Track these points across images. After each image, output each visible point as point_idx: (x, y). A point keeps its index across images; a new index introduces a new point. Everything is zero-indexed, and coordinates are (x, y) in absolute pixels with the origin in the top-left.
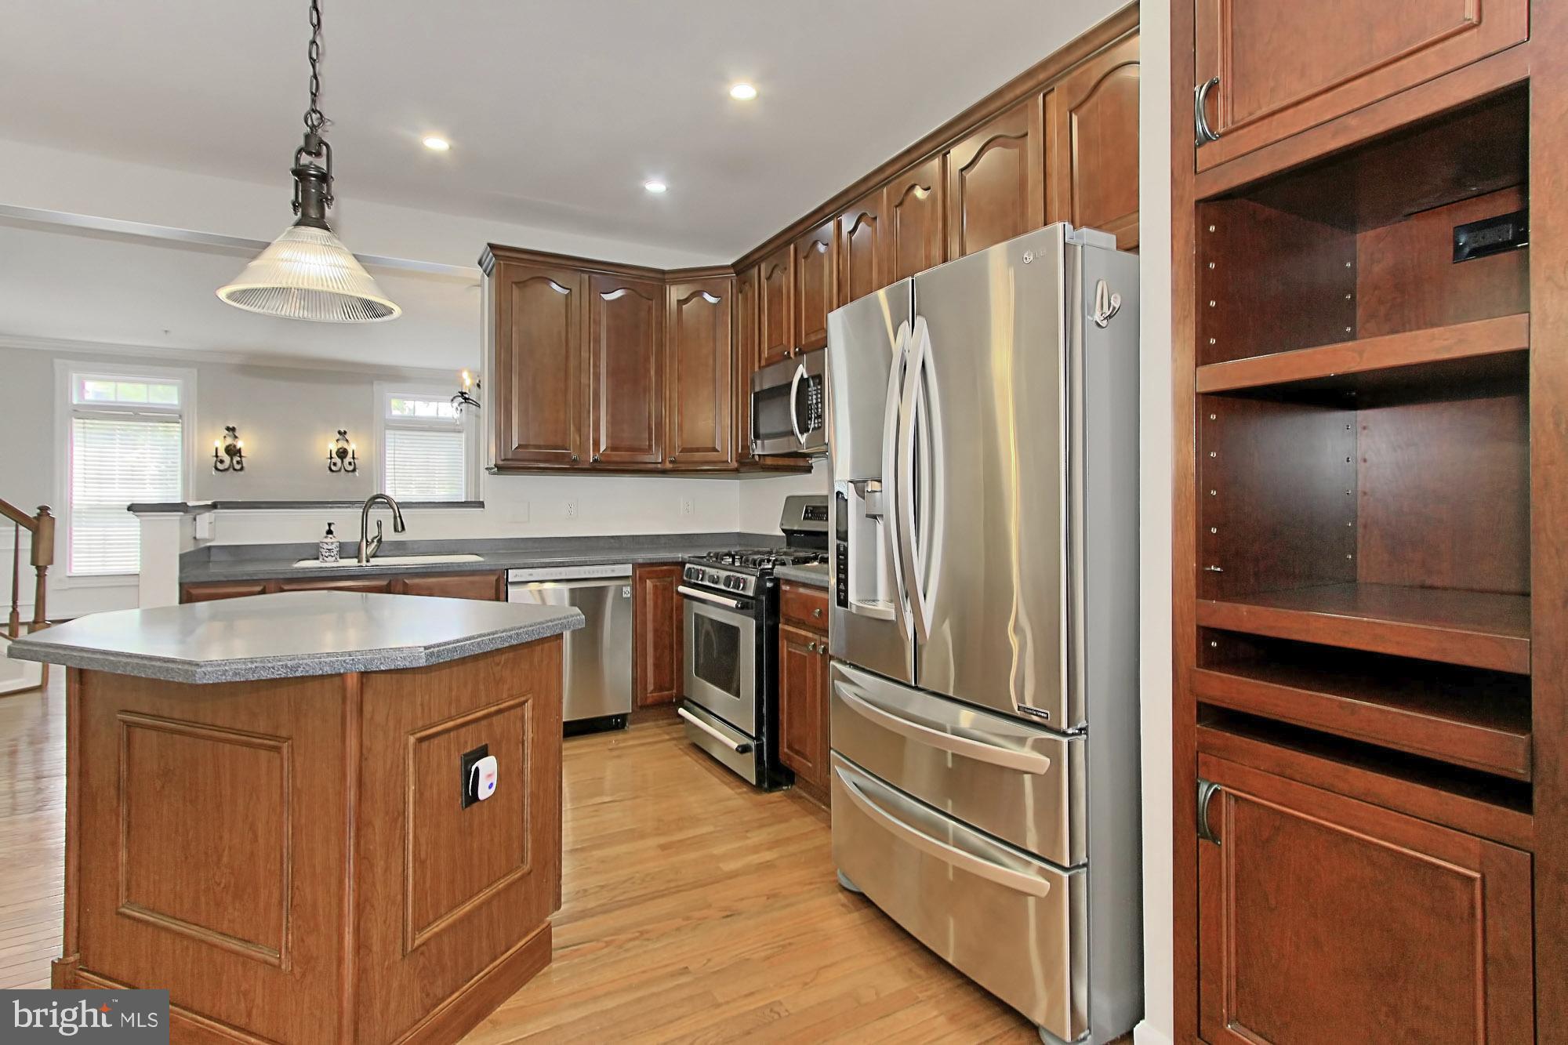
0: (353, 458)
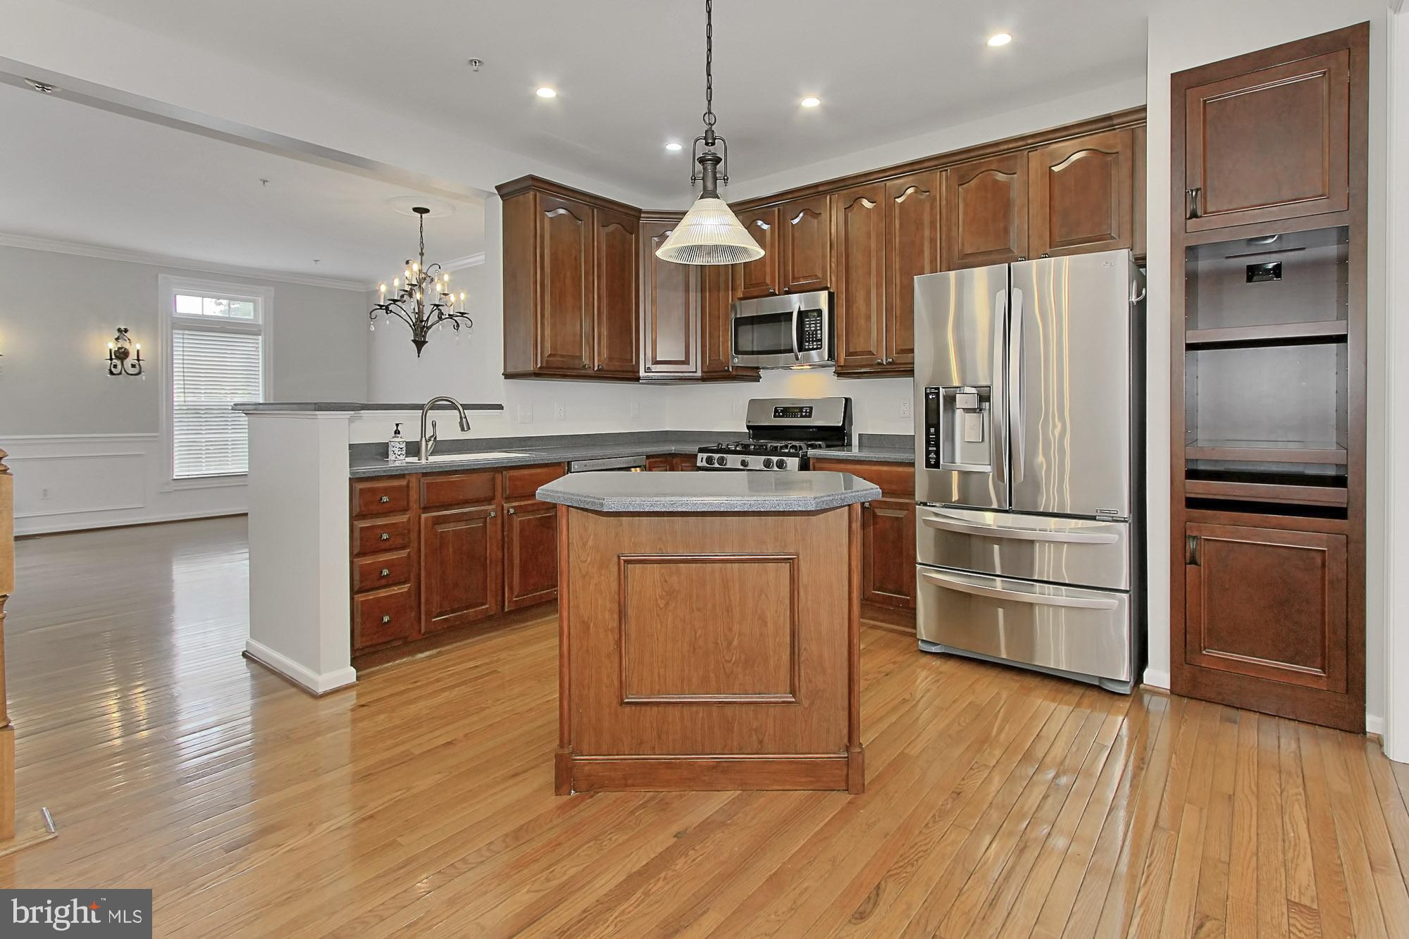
0: (138, 360)
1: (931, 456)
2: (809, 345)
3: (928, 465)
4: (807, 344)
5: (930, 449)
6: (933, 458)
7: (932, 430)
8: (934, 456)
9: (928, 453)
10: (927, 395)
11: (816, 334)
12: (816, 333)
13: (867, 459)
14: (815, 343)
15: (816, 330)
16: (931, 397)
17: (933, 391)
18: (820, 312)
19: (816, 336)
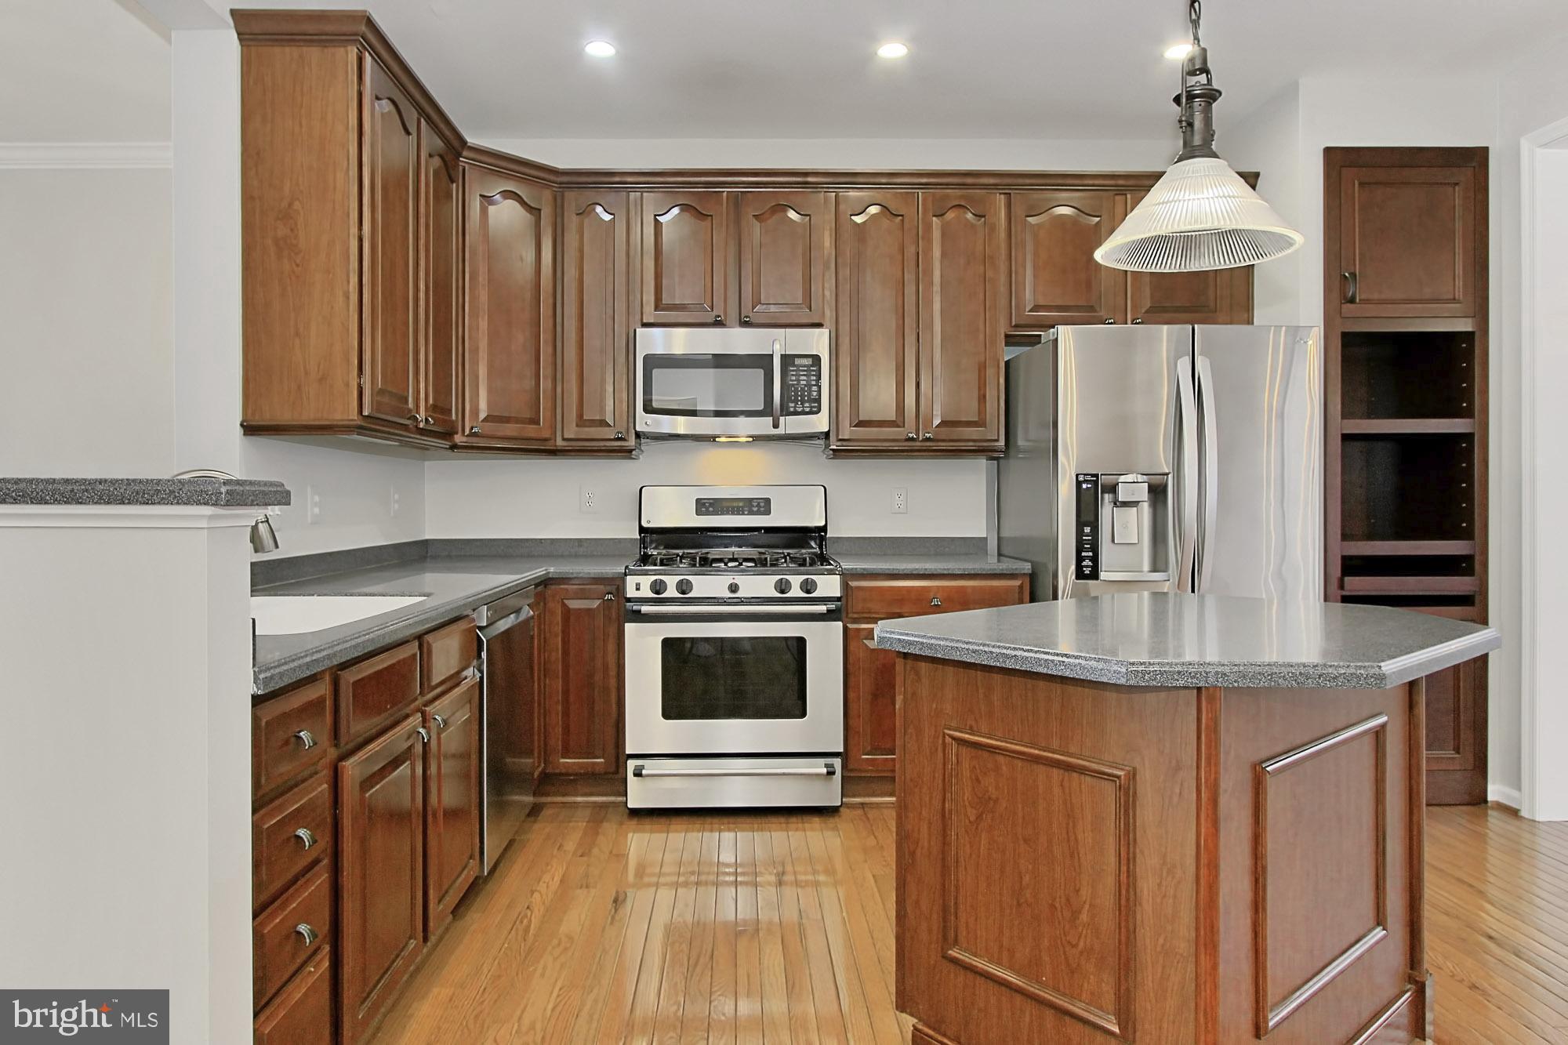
1: (1084, 563)
2: (795, 407)
3: (1080, 575)
4: (793, 405)
5: (1084, 554)
6: (1087, 566)
7: (1087, 530)
8: (1090, 564)
9: (1080, 559)
10: (1079, 484)
11: (810, 392)
12: (810, 389)
13: (945, 572)
14: (807, 405)
15: (809, 386)
16: (1085, 486)
17: (1089, 478)
18: (817, 359)
19: (810, 394)
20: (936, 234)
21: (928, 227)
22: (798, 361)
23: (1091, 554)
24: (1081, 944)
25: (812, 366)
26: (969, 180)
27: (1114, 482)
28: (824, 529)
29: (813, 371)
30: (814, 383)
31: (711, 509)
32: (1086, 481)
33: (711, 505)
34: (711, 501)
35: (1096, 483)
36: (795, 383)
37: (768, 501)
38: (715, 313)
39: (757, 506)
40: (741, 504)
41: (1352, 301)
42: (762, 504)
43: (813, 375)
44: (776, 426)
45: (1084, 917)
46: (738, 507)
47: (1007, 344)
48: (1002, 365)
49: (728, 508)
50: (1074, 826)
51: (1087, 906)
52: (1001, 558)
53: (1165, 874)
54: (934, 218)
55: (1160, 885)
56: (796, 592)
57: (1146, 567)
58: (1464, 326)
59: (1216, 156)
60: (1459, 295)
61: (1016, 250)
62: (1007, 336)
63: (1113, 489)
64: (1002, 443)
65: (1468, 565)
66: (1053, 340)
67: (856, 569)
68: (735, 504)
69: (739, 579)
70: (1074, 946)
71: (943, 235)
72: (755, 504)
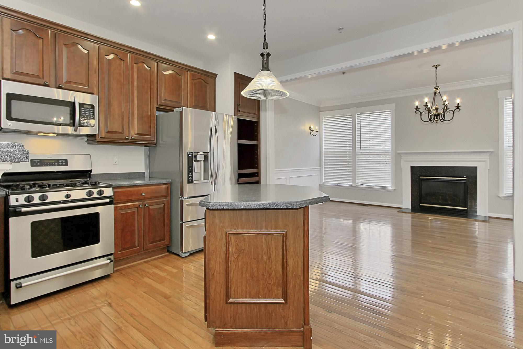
1: (190, 178)
3: (189, 182)
5: (189, 176)
6: (190, 179)
7: (190, 168)
9: (188, 177)
10: (188, 155)
13: (146, 184)
16: (190, 156)
17: (191, 153)
18: (93, 107)
20: (135, 70)
21: (133, 67)
22: (85, 106)
23: (191, 176)
24: (272, 283)
25: (91, 109)
26: (146, 55)
27: (196, 155)
28: (91, 171)
29: (91, 111)
30: (92, 115)
31: (39, 164)
32: (190, 154)
33: (38, 162)
34: (39, 160)
35: (192, 155)
36: (84, 114)
37: (66, 160)
38: (44, 81)
39: (61, 162)
40: (53, 162)
41: (239, 111)
42: (64, 162)
43: (91, 112)
44: (76, 130)
45: (273, 274)
46: (52, 163)
47: (157, 110)
48: (155, 116)
49: (47, 163)
50: (270, 250)
51: (274, 272)
52: (150, 178)
53: (295, 256)
54: (135, 64)
55: (294, 259)
56: (95, 195)
57: (202, 179)
58: (256, 120)
59: (269, 71)
60: (256, 113)
61: (160, 81)
62: (157, 108)
63: (196, 156)
64: (155, 142)
65: (257, 175)
66: (180, 111)
67: (116, 185)
68: (50, 162)
69: (69, 192)
70: (270, 284)
71: (138, 70)
72: (60, 162)
